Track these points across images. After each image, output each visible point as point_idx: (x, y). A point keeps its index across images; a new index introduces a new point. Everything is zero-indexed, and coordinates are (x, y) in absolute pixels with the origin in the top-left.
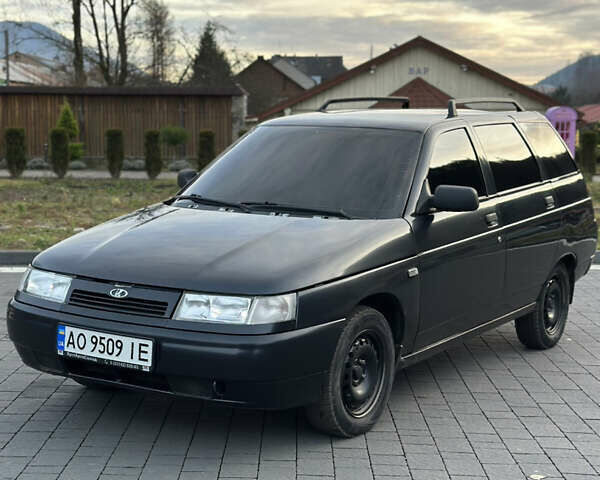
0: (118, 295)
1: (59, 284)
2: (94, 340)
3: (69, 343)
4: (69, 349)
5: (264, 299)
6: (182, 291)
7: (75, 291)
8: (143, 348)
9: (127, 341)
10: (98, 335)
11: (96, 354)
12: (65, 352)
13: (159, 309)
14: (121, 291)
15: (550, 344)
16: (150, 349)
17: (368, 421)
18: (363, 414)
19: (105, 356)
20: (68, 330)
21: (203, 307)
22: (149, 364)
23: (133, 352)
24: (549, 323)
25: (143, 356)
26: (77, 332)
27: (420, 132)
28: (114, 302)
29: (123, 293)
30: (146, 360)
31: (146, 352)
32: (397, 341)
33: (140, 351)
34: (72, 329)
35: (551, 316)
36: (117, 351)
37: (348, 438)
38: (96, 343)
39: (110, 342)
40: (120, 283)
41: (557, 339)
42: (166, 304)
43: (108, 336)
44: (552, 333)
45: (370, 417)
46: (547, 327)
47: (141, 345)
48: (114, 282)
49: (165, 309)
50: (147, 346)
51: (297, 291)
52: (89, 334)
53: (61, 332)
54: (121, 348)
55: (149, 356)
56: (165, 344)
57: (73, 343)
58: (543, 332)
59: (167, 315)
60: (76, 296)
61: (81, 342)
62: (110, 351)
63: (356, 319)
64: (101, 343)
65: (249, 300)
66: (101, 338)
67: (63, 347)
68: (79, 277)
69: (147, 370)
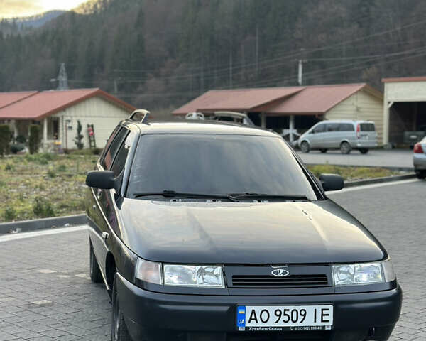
0: (280, 274)
2: (278, 313)
3: (251, 319)
6: (329, 264)
7: (234, 277)
8: (325, 312)
9: (310, 309)
10: (282, 308)
11: (281, 324)
12: (247, 328)
14: (282, 271)
16: (331, 312)
19: (290, 324)
20: (249, 309)
22: (331, 323)
23: (317, 317)
25: (325, 318)
26: (258, 309)
28: (280, 281)
29: (284, 273)
30: (328, 321)
31: (328, 315)
33: (323, 315)
34: (253, 308)
36: (301, 318)
38: (280, 316)
39: (294, 312)
42: (325, 276)
43: (291, 308)
47: (322, 310)
49: (327, 279)
50: (328, 310)
52: (272, 309)
53: (241, 312)
54: (305, 315)
55: (331, 318)
57: (256, 319)
59: (330, 284)
60: (238, 281)
62: (295, 319)
64: (285, 315)
65: (379, 264)
66: (285, 310)
67: (244, 325)
69: (330, 329)
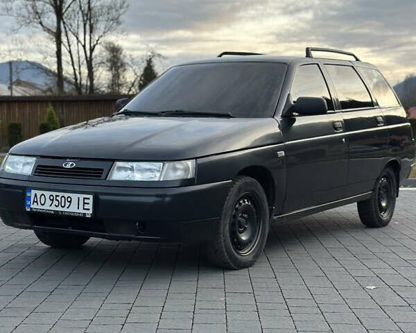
0: (68, 166)
1: (28, 163)
2: (52, 198)
3: (34, 201)
4: (34, 206)
5: (172, 164)
6: (114, 161)
7: (39, 166)
8: (86, 201)
9: (74, 197)
10: (54, 194)
11: (53, 208)
12: (31, 209)
13: (98, 173)
14: (71, 163)
15: (384, 224)
16: (91, 201)
17: (250, 258)
18: (247, 254)
19: (60, 209)
20: (33, 192)
21: (129, 172)
22: (91, 212)
23: (79, 204)
24: (382, 209)
25: (86, 206)
26: (39, 193)
27: (285, 64)
28: (65, 171)
29: (72, 165)
30: (89, 209)
31: (88, 204)
32: (270, 205)
33: (84, 203)
34: (36, 192)
35: (384, 204)
36: (67, 204)
37: (236, 270)
38: (53, 200)
39: (63, 198)
40: (70, 158)
41: (388, 221)
42: (102, 170)
43: (61, 194)
44: (385, 216)
45: (252, 256)
46: (381, 212)
47: (84, 198)
48: (66, 158)
49: (102, 173)
50: (89, 199)
51: (196, 158)
52: (47, 194)
53: (28, 195)
54: (70, 202)
55: (90, 206)
56: (102, 197)
57: (37, 202)
58: (377, 215)
59: (103, 178)
60: (39, 170)
61: (43, 201)
62: (63, 205)
63: (240, 183)
64: (56, 200)
65: (162, 164)
66: (56, 196)
67: (30, 205)
68: (42, 157)
69: (89, 216)
